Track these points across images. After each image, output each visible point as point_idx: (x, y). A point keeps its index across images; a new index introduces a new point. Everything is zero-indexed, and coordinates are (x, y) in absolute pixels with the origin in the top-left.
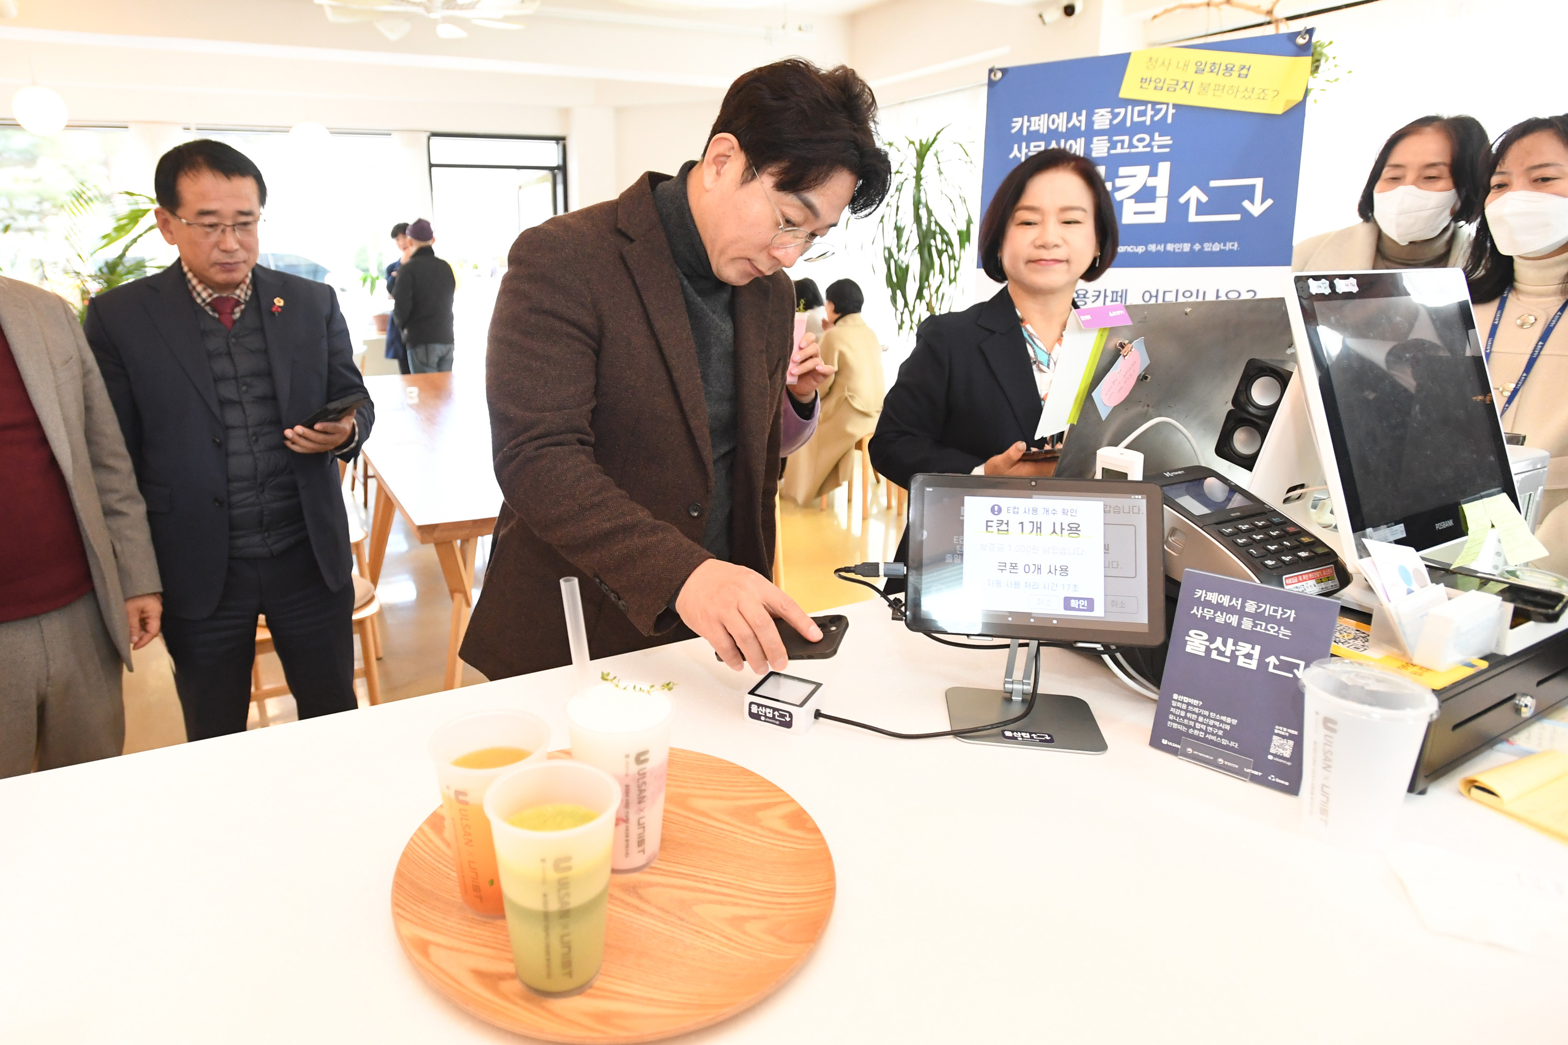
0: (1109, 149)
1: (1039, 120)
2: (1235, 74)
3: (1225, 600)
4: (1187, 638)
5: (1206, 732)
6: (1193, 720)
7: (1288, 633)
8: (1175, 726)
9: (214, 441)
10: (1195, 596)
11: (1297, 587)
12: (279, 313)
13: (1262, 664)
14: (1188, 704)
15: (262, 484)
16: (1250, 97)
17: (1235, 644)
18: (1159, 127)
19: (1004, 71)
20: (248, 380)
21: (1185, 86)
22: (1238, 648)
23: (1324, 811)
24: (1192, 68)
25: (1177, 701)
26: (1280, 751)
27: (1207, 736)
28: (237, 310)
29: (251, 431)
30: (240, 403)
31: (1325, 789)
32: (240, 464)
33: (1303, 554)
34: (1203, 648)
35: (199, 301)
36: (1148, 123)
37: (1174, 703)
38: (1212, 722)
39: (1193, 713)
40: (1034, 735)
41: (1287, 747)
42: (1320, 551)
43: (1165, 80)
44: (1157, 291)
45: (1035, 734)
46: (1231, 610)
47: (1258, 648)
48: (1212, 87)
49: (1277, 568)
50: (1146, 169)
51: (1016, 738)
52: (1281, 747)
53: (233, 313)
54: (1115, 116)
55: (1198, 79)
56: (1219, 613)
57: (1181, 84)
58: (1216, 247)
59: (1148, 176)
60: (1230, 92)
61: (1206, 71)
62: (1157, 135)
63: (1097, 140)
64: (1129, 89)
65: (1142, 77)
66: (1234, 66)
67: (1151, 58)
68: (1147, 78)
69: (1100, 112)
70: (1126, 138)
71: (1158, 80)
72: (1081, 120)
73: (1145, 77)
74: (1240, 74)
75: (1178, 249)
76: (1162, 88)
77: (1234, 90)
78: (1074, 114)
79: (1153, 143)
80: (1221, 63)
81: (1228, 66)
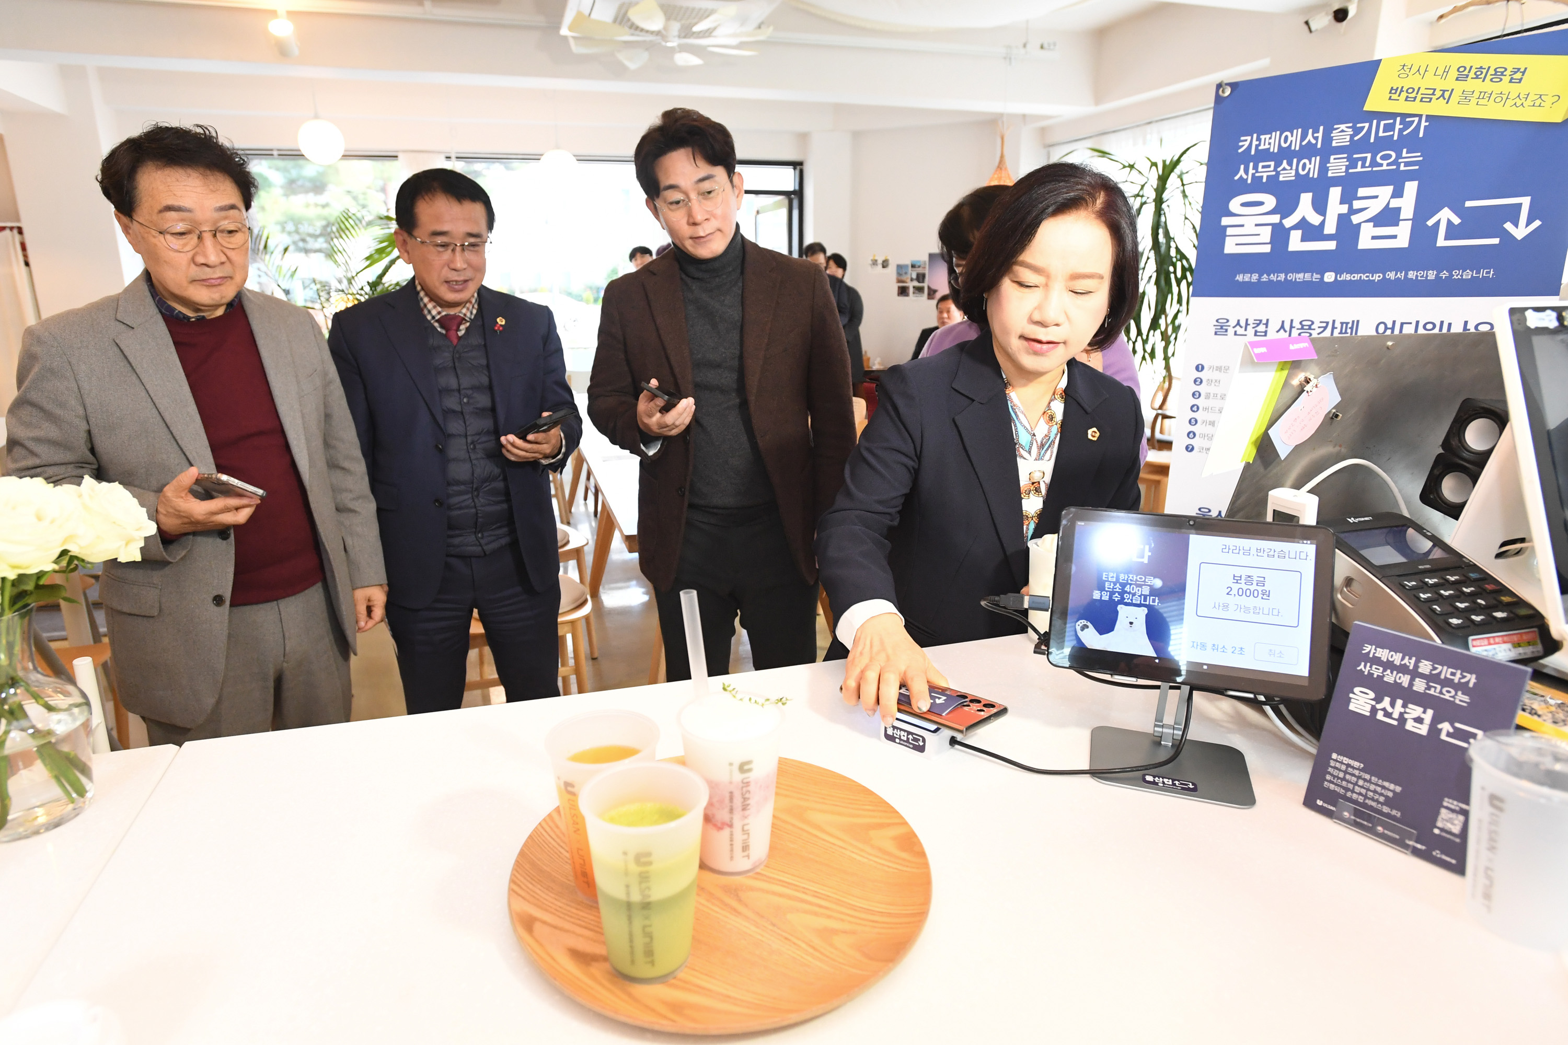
0: (1348, 168)
1: (1270, 138)
2: (1506, 79)
3: (1397, 658)
4: (1351, 695)
5: (1366, 797)
6: (1352, 783)
7: (1466, 698)
8: (1332, 787)
9: (437, 446)
10: (1364, 652)
11: (1486, 650)
12: (500, 332)
13: (1434, 730)
14: (1348, 765)
15: (477, 489)
16: (1522, 104)
17: (1404, 706)
18: (1410, 142)
19: (1234, 86)
20: (469, 392)
21: (1443, 95)
22: (1407, 710)
23: (1487, 896)
24: (1454, 74)
25: (1336, 761)
26: (1449, 826)
27: (1367, 801)
28: (463, 327)
29: (470, 439)
30: (462, 413)
31: (1489, 872)
32: (459, 471)
33: (1499, 615)
34: (1368, 708)
35: (429, 317)
36: (1395, 138)
37: (1332, 763)
38: (1372, 787)
39: (1353, 775)
40: (1177, 783)
41: (1456, 822)
42: (1523, 612)
43: (1419, 88)
44: (1394, 322)
45: (1179, 781)
46: (1403, 669)
47: (1430, 712)
48: (1476, 95)
49: (1463, 627)
50: (1389, 189)
51: (1157, 784)
52: (1447, 821)
53: (458, 329)
54: (1357, 131)
55: (1459, 86)
56: (1388, 672)
57: (1438, 93)
58: (1468, 275)
59: (1391, 198)
60: (1498, 100)
61: (1470, 77)
62: (1405, 150)
63: (1335, 159)
64: (1376, 101)
65: (1392, 88)
66: (1506, 69)
67: (1404, 66)
68: (1398, 88)
69: (1339, 128)
70: (1369, 156)
71: (1410, 91)
72: (1318, 137)
73: (1395, 88)
74: (1512, 79)
75: (1421, 277)
76: (1415, 98)
77: (1503, 98)
78: (1310, 131)
79: (1400, 161)
80: (1489, 67)
81: (1498, 70)
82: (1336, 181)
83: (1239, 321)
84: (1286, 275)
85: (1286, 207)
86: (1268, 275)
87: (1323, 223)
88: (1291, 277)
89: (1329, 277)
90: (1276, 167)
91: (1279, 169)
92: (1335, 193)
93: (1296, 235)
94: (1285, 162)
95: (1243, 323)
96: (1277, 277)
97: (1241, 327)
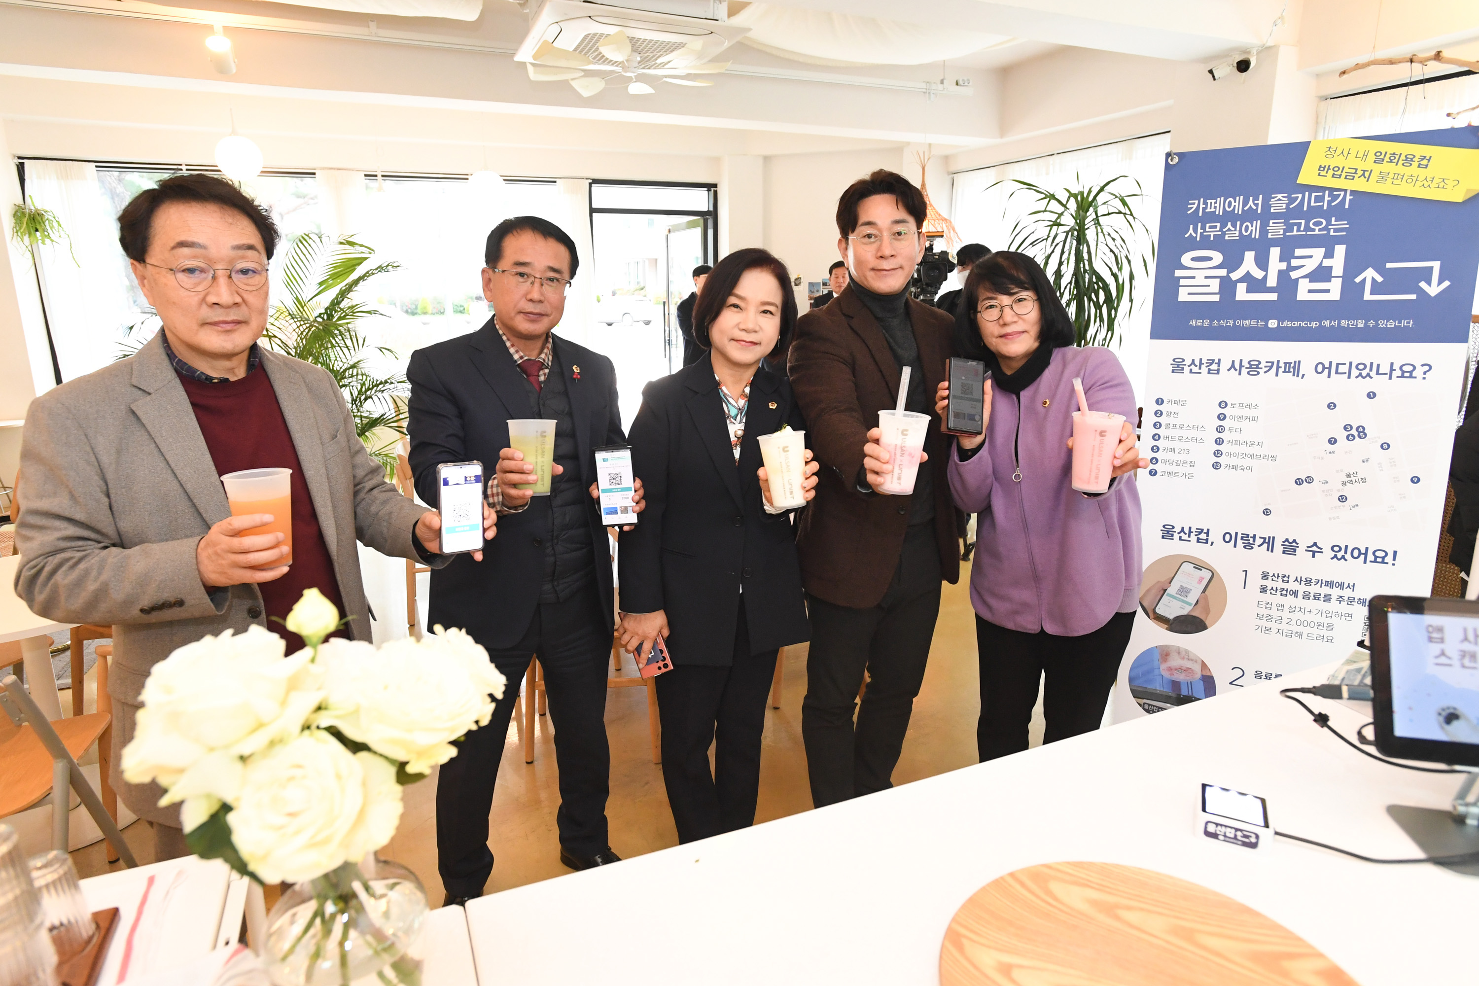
0: (1285, 231)
1: (1216, 203)
2: (1415, 164)
15: (557, 537)
16: (1429, 186)
18: (1337, 211)
19: (1182, 155)
21: (1363, 175)
24: (1372, 157)
36: (1325, 208)
43: (1344, 167)
44: (1331, 363)
48: (1391, 175)
50: (1322, 251)
53: (538, 375)
54: (1292, 200)
55: (1377, 168)
57: (1360, 173)
58: (1391, 324)
59: (1324, 257)
60: (1409, 181)
61: (1385, 161)
62: (1333, 219)
63: (1273, 223)
64: (1307, 175)
65: (1321, 166)
66: (1414, 156)
67: (1330, 148)
68: (1325, 166)
69: (1276, 197)
70: (1303, 222)
71: (1336, 169)
72: (1258, 204)
73: (1323, 166)
74: (1420, 164)
75: (1352, 325)
76: (1340, 175)
77: (1414, 180)
78: (1251, 198)
79: (1330, 227)
80: (1401, 154)
81: (1408, 156)
82: (1275, 242)
83: (1193, 360)
84: (1234, 322)
85: (1232, 262)
86: (1219, 321)
87: (1265, 277)
88: (1239, 323)
89: (1273, 324)
90: (1222, 228)
91: (1224, 230)
92: (1275, 253)
93: (1241, 288)
94: (1229, 224)
95: (1197, 363)
96: (1227, 323)
97: (1196, 366)
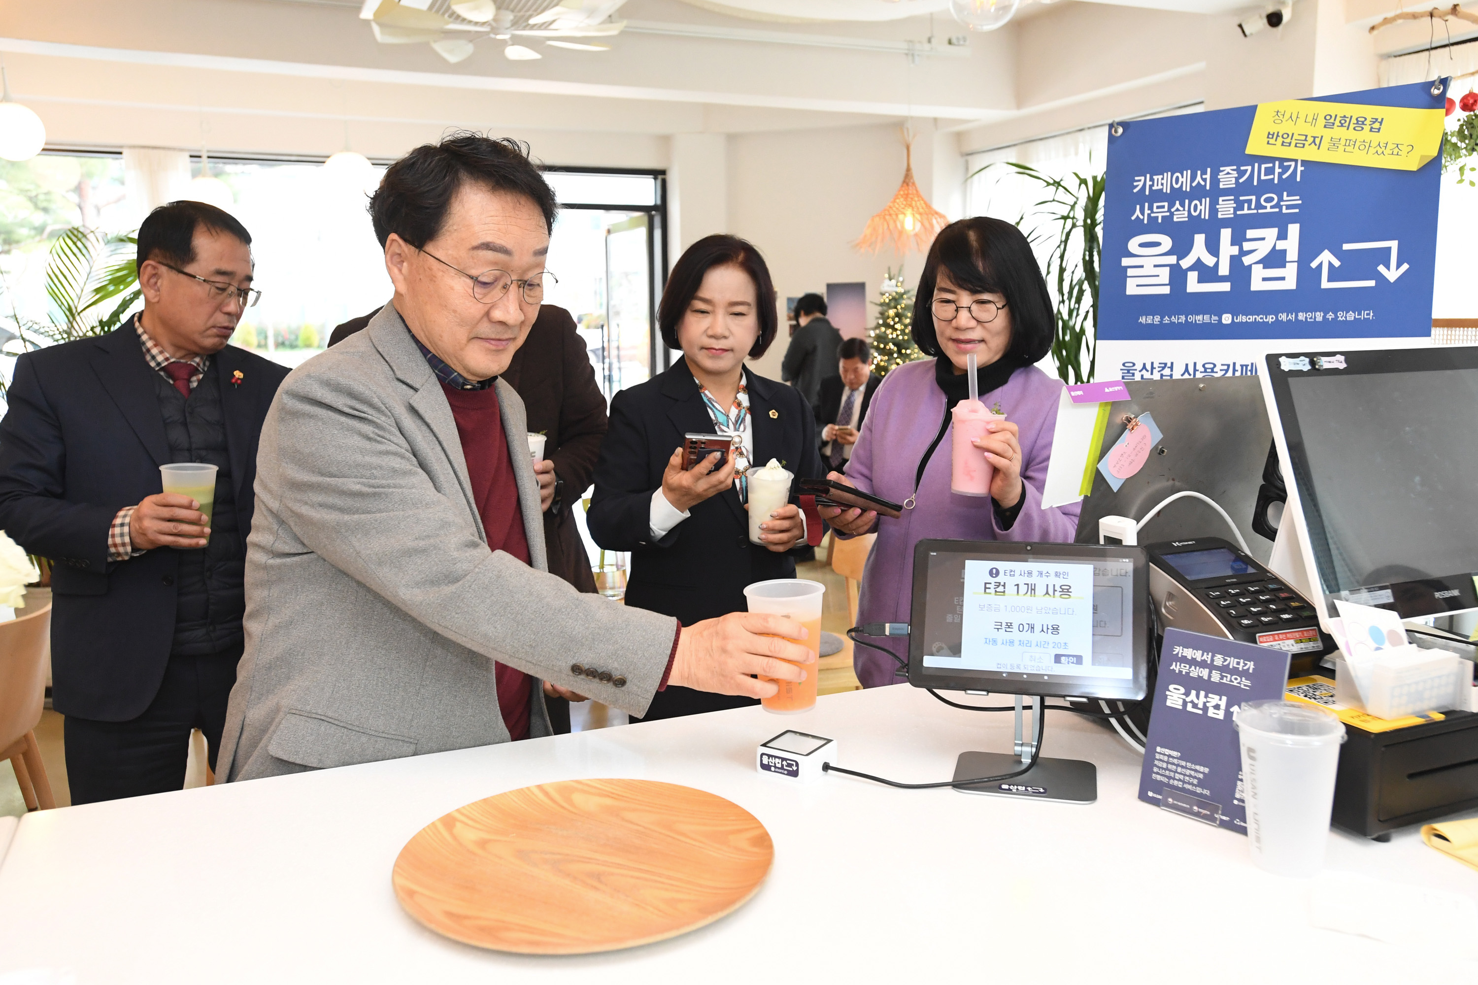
0: (1235, 209)
1: (1163, 179)
2: (1367, 128)
15: (209, 569)
16: (1382, 152)
18: (1287, 186)
19: (1124, 124)
20: (203, 453)
21: (1314, 141)
24: (1321, 122)
35: (153, 365)
36: (1276, 181)
43: (1293, 134)
48: (1343, 142)
50: (1275, 231)
54: (1241, 173)
55: (1328, 134)
57: (1310, 140)
58: (1351, 316)
59: (1277, 239)
60: (1362, 148)
61: (1335, 125)
62: (1285, 194)
63: (1223, 201)
64: (1256, 145)
65: (1269, 133)
66: (1366, 119)
67: (1278, 112)
68: (1274, 133)
69: (1224, 170)
70: (1253, 198)
71: (1285, 136)
72: (1206, 179)
73: (1272, 133)
74: (1372, 128)
75: (1310, 319)
76: (1290, 143)
77: (1366, 146)
78: (1199, 172)
79: (1282, 203)
80: (1351, 117)
81: (1359, 119)
82: (1226, 223)
83: (1144, 364)
84: (1186, 318)
85: (1181, 248)
86: (1170, 317)
87: (1217, 264)
88: (1191, 318)
89: (1227, 319)
90: (1170, 207)
91: (1173, 210)
92: (1226, 234)
93: (1193, 276)
94: (1177, 202)
95: (1149, 367)
96: (1178, 319)
97: (1148, 371)
